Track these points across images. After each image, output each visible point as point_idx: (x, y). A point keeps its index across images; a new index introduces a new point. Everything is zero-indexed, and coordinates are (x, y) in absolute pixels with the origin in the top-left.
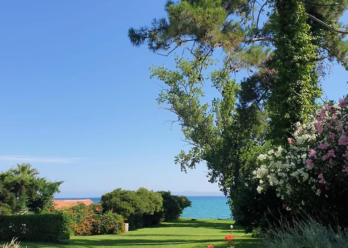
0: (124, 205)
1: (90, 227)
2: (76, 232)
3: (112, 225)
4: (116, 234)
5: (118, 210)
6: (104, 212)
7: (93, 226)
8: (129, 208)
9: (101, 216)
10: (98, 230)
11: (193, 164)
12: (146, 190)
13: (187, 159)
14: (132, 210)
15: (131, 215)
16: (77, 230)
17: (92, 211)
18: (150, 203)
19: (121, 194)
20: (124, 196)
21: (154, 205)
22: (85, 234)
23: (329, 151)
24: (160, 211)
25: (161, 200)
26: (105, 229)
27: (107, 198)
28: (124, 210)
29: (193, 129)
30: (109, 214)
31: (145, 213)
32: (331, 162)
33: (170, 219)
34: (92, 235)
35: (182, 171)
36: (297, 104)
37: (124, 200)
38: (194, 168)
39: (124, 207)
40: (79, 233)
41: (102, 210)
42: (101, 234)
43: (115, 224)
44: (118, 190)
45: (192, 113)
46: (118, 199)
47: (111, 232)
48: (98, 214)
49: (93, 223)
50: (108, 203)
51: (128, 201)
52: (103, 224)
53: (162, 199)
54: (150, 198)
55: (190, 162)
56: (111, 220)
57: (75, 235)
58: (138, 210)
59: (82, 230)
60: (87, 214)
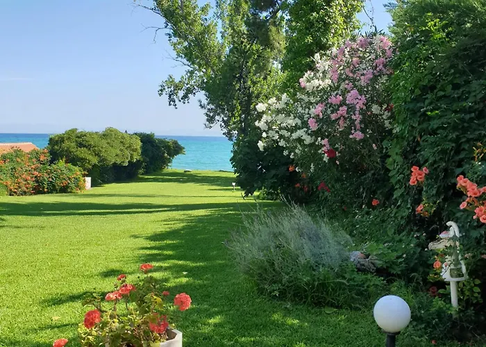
0: (82, 153)
1: (32, 184)
2: (11, 190)
3: (64, 181)
4: (71, 192)
5: (73, 160)
6: (52, 162)
7: (37, 181)
8: (90, 157)
9: (49, 167)
10: (44, 187)
11: (185, 97)
12: (116, 131)
13: (177, 87)
14: (95, 160)
15: (94, 166)
16: (12, 187)
17: (34, 160)
18: (121, 150)
19: (78, 137)
20: (81, 140)
21: (127, 153)
22: (25, 193)
23: (341, 108)
24: (138, 161)
25: (138, 144)
26: (54, 186)
27: (57, 141)
28: (83, 160)
29: (186, 44)
30: (59, 164)
31: (115, 164)
32: (341, 122)
33: (155, 171)
34: (35, 194)
35: (170, 105)
36: (325, 23)
37: (81, 145)
38: (186, 102)
39: (82, 156)
40: (15, 192)
41: (49, 159)
42: (48, 192)
43: (69, 179)
44: (73, 131)
45: (185, 18)
46: (73, 144)
47: (64, 190)
48: (44, 164)
49: (36, 177)
50: (59, 149)
51: (88, 147)
52: (51, 180)
53: (140, 144)
54: (122, 142)
55: (181, 93)
56: (62, 174)
57: (10, 195)
58: (103, 160)
59: (20, 187)
60: (26, 166)
